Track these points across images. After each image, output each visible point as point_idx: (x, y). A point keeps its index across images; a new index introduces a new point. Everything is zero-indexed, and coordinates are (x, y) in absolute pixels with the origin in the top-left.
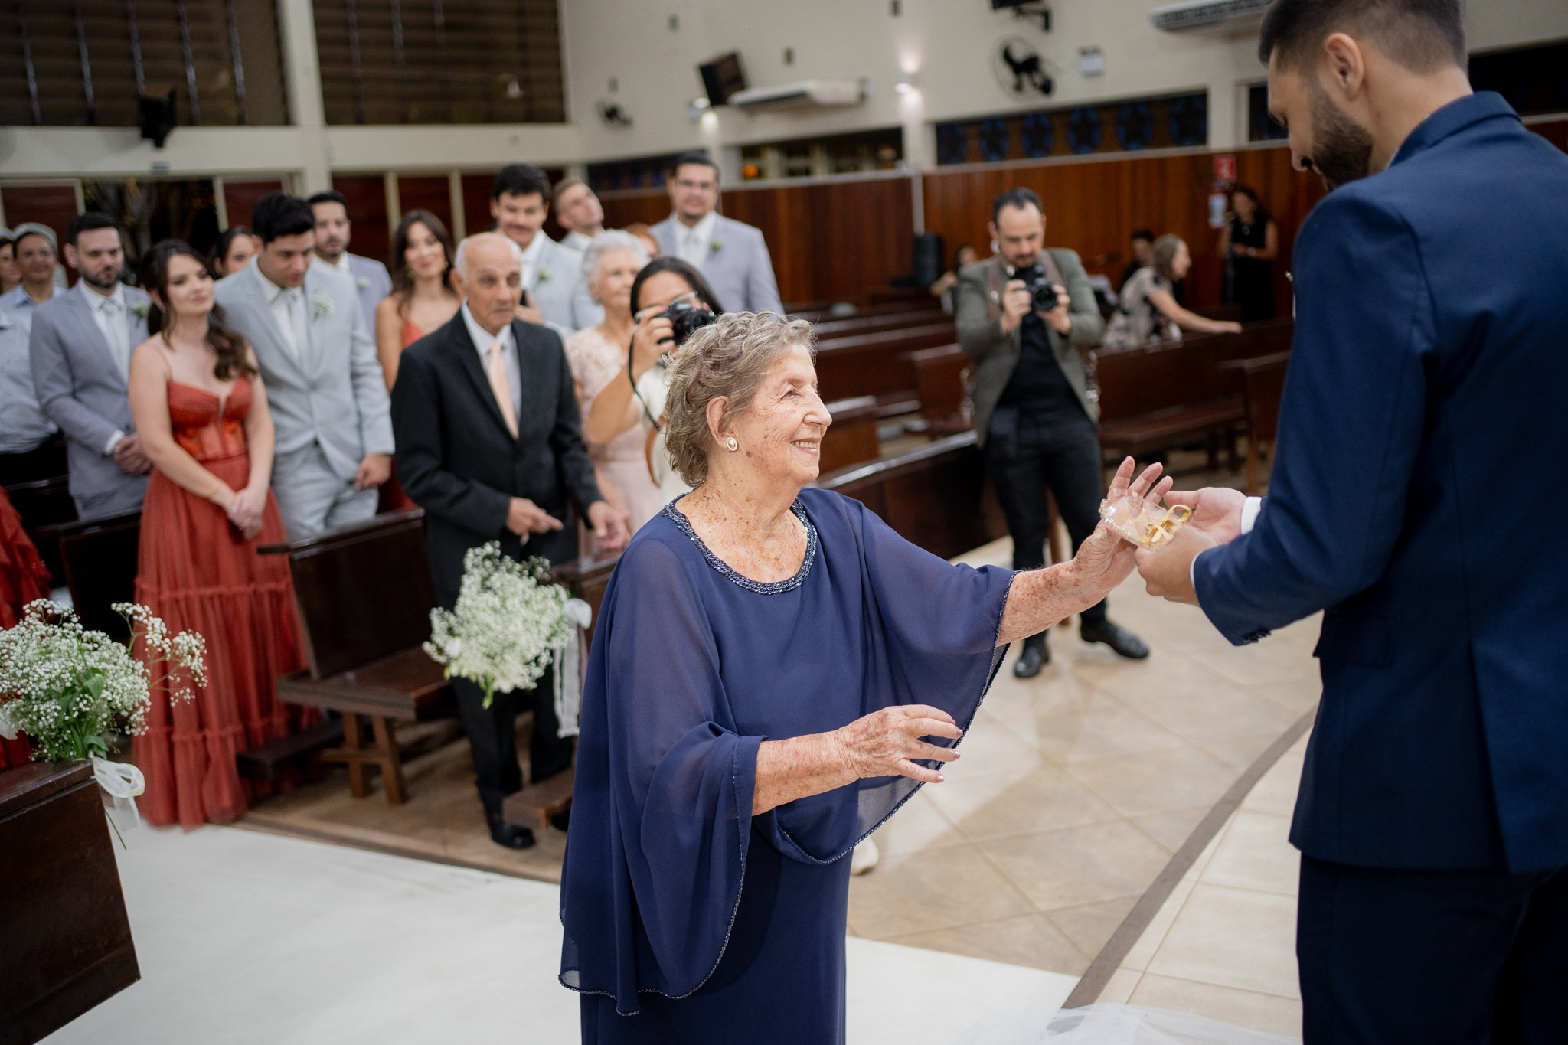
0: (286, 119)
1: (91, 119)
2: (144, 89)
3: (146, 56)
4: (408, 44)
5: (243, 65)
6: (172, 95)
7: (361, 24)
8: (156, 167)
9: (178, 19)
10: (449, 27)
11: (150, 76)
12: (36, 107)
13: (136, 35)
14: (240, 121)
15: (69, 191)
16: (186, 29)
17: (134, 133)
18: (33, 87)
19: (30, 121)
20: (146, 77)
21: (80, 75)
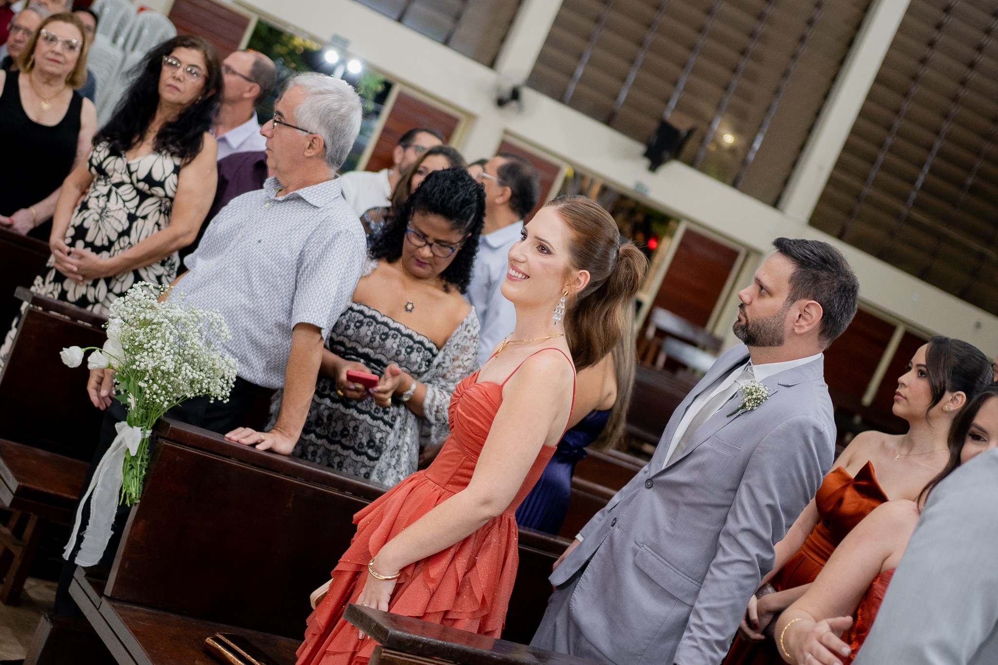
0: (776, 203)
1: (609, 119)
2: (669, 115)
3: (688, 89)
4: (925, 188)
5: (765, 137)
6: (690, 132)
7: (892, 150)
8: (639, 185)
9: (735, 70)
10: (973, 190)
11: (680, 107)
12: (572, 88)
13: (690, 68)
14: (734, 184)
15: (554, 170)
16: (736, 82)
17: (639, 148)
18: (579, 72)
19: (560, 97)
20: (677, 106)
21: (624, 80)
